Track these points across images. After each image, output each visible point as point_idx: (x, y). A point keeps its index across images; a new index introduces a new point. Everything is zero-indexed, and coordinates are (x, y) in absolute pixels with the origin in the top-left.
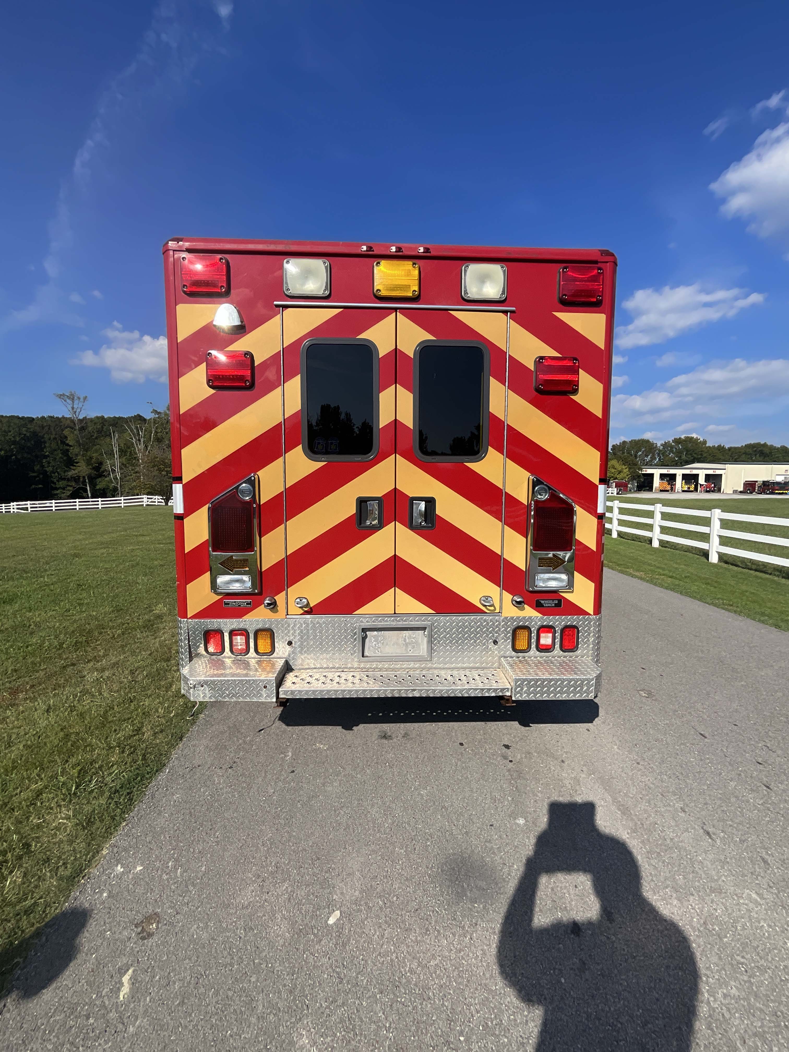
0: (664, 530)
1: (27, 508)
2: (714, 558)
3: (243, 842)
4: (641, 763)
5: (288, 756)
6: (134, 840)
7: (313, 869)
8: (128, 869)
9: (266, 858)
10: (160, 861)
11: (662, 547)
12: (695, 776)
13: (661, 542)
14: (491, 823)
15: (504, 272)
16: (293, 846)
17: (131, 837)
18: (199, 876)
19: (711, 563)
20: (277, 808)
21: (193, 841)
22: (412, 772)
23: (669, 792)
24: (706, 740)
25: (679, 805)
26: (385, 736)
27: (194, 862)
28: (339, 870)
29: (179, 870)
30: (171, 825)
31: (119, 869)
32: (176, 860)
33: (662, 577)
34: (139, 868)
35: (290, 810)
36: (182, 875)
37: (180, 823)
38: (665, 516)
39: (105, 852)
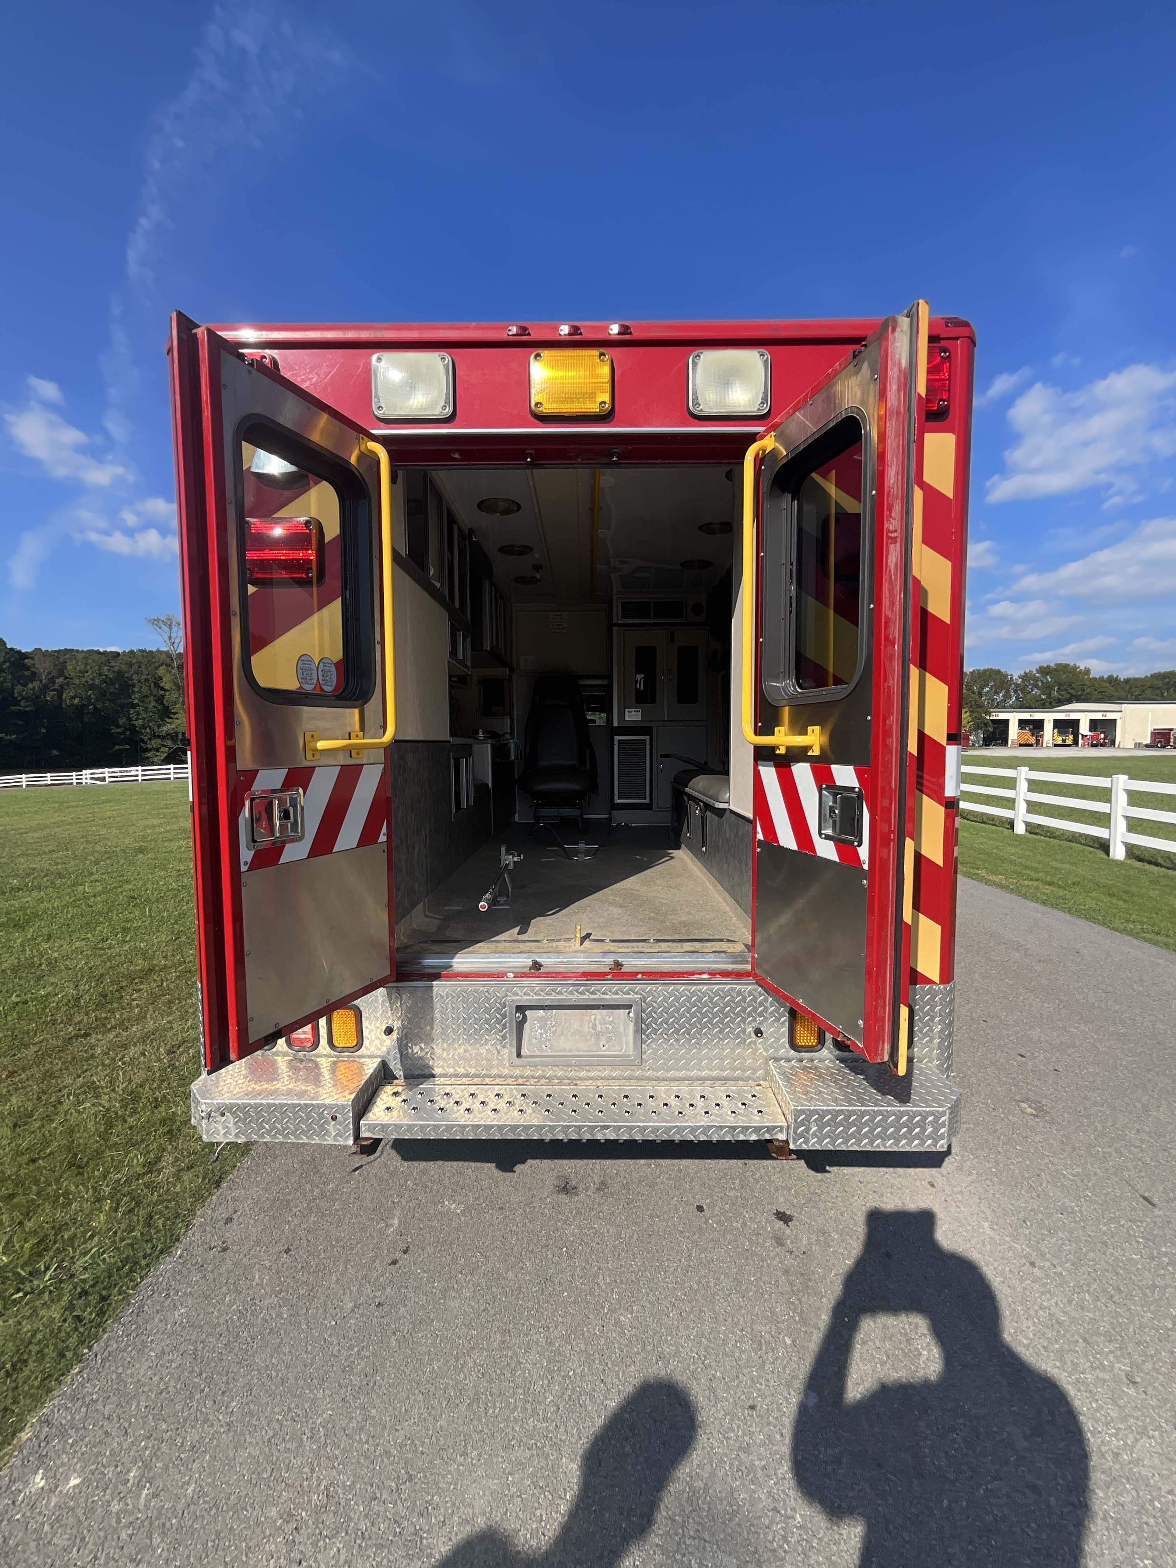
0: (1033, 807)
1: (104, 778)
2: (1118, 852)
3: (277, 1426)
4: (1039, 1263)
5: (392, 1226)
6: (83, 1410)
7: (396, 1504)
8: (55, 1481)
9: (312, 1470)
10: (116, 1466)
11: (1030, 833)
12: (1145, 1295)
13: (1027, 824)
14: (751, 1403)
15: (766, 362)
16: (367, 1442)
17: (79, 1403)
18: (180, 1507)
19: (1113, 861)
20: (351, 1348)
21: (185, 1420)
22: (607, 1268)
23: (1098, 1334)
24: (1157, 1212)
25: (1122, 1367)
26: (566, 1188)
27: (176, 1471)
28: (446, 1509)
29: (146, 1491)
30: (156, 1379)
31: (39, 1481)
32: (147, 1466)
33: (1035, 884)
34: (74, 1481)
35: (375, 1355)
36: (148, 1501)
37: (172, 1375)
38: (1034, 786)
39: (24, 1436)
